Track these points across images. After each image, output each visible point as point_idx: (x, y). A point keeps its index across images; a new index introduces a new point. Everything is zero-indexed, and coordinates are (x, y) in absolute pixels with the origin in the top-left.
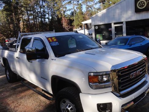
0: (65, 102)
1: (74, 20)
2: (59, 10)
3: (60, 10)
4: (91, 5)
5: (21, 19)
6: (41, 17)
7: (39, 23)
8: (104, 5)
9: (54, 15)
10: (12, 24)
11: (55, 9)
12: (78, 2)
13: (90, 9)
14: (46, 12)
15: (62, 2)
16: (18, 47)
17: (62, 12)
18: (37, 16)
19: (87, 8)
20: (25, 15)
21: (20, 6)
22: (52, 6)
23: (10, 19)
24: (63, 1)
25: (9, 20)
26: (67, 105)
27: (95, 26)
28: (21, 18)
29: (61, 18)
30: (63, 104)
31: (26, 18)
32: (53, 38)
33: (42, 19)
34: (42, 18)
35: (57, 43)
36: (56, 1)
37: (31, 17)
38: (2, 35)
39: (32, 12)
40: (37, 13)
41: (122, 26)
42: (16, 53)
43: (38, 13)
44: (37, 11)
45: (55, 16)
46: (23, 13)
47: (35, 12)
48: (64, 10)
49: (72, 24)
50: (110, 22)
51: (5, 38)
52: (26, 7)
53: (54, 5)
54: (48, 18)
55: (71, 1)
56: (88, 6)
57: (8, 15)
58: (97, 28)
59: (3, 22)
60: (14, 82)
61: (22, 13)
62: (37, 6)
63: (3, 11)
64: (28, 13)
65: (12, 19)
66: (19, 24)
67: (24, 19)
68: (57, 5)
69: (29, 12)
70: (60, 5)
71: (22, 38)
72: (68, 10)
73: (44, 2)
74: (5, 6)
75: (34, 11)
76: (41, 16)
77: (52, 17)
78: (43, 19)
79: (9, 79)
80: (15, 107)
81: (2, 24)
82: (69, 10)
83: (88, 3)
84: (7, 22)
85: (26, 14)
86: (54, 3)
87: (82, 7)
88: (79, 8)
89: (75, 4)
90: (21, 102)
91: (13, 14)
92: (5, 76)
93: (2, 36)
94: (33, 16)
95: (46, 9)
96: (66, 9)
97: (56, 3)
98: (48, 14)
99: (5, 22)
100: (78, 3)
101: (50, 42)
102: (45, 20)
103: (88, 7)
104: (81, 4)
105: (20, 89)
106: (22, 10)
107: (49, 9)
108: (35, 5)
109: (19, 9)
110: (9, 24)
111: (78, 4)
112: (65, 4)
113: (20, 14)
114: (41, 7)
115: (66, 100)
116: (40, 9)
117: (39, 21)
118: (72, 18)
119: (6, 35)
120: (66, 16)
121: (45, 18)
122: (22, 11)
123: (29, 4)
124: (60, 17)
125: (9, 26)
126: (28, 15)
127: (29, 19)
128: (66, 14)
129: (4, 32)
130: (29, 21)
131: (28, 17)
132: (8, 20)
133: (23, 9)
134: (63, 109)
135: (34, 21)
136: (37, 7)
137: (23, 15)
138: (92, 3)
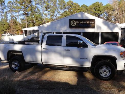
30: (100, 69)
83: (13, 13)
87: (7, 16)
88: (4, 15)
100: (3, 11)
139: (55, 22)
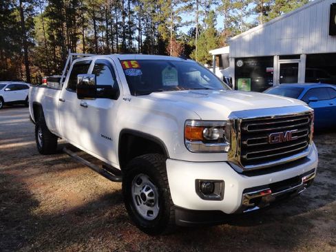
0: (140, 182)
1: (194, 47)
2: (163, 22)
3: (166, 22)
4: (236, 15)
5: (81, 36)
6: (124, 35)
7: (117, 47)
8: (267, 18)
9: (152, 33)
10: (60, 46)
11: (156, 19)
12: (208, 7)
13: (234, 25)
14: (135, 25)
15: (173, 4)
16: (64, 81)
17: (170, 28)
18: (115, 34)
19: (228, 23)
20: (90, 28)
21: (80, 9)
22: (149, 12)
23: (57, 35)
24: (175, 4)
25: (55, 37)
26: (143, 188)
27: (236, 60)
28: (80, 33)
29: (167, 41)
30: (136, 185)
31: (90, 35)
32: (132, 63)
33: (124, 40)
34: (124, 38)
35: (139, 71)
36: (158, 3)
37: (102, 34)
38: (37, 68)
39: (105, 24)
40: (116, 26)
41: (297, 64)
42: (59, 91)
43: (118, 26)
44: (115, 21)
45: (155, 35)
46: (86, 24)
47: (110, 24)
48: (176, 22)
49: (190, 56)
50: (271, 54)
51: (42, 74)
52: (93, 12)
53: (154, 12)
54: (139, 39)
55: (191, 5)
56: (229, 17)
57: (53, 26)
58: (240, 63)
59: (41, 41)
60: (50, 154)
61: (83, 22)
62: (116, 11)
63: (44, 17)
64: (95, 25)
65: (60, 35)
66: (76, 46)
67: (87, 38)
68: (160, 11)
69: (98, 24)
70: (167, 12)
71: (75, 61)
72: (183, 24)
73: (134, 2)
74: (50, 6)
75: (110, 21)
76: (124, 33)
77: (148, 38)
78: (127, 40)
79: (41, 146)
80: (46, 192)
81: (40, 45)
82: (187, 24)
83: (231, 11)
84: (50, 42)
85: (92, 26)
86: (155, 7)
87: (215, 20)
88: (208, 20)
89: (202, 12)
90: (59, 186)
91: (65, 24)
92: (35, 142)
93: (37, 70)
94: (107, 31)
95: (135, 19)
96: (180, 21)
97: (159, 7)
98: (140, 30)
99: (46, 40)
100: (207, 10)
101: (124, 69)
102: (131, 43)
103: (230, 21)
104: (213, 12)
105: (61, 166)
106: (83, 18)
107: (143, 19)
108: (114, 7)
109: (78, 14)
110: (54, 45)
111: (206, 12)
112: (179, 10)
113: (79, 25)
114: (124, 14)
115: (142, 178)
116: (124, 18)
117: (119, 44)
118: (190, 43)
119: (45, 68)
120: (178, 36)
121: (131, 38)
122: (84, 20)
123: (101, 5)
124: (164, 37)
125: (52, 50)
126: (95, 28)
127: (96, 38)
128: (178, 33)
129: (42, 61)
130: (96, 43)
131: (96, 33)
132: (51, 37)
133: (85, 15)
134: (136, 196)
135: (108, 43)
136: (116, 13)
137: (85, 27)
138: (240, 12)
139: (277, 21)
